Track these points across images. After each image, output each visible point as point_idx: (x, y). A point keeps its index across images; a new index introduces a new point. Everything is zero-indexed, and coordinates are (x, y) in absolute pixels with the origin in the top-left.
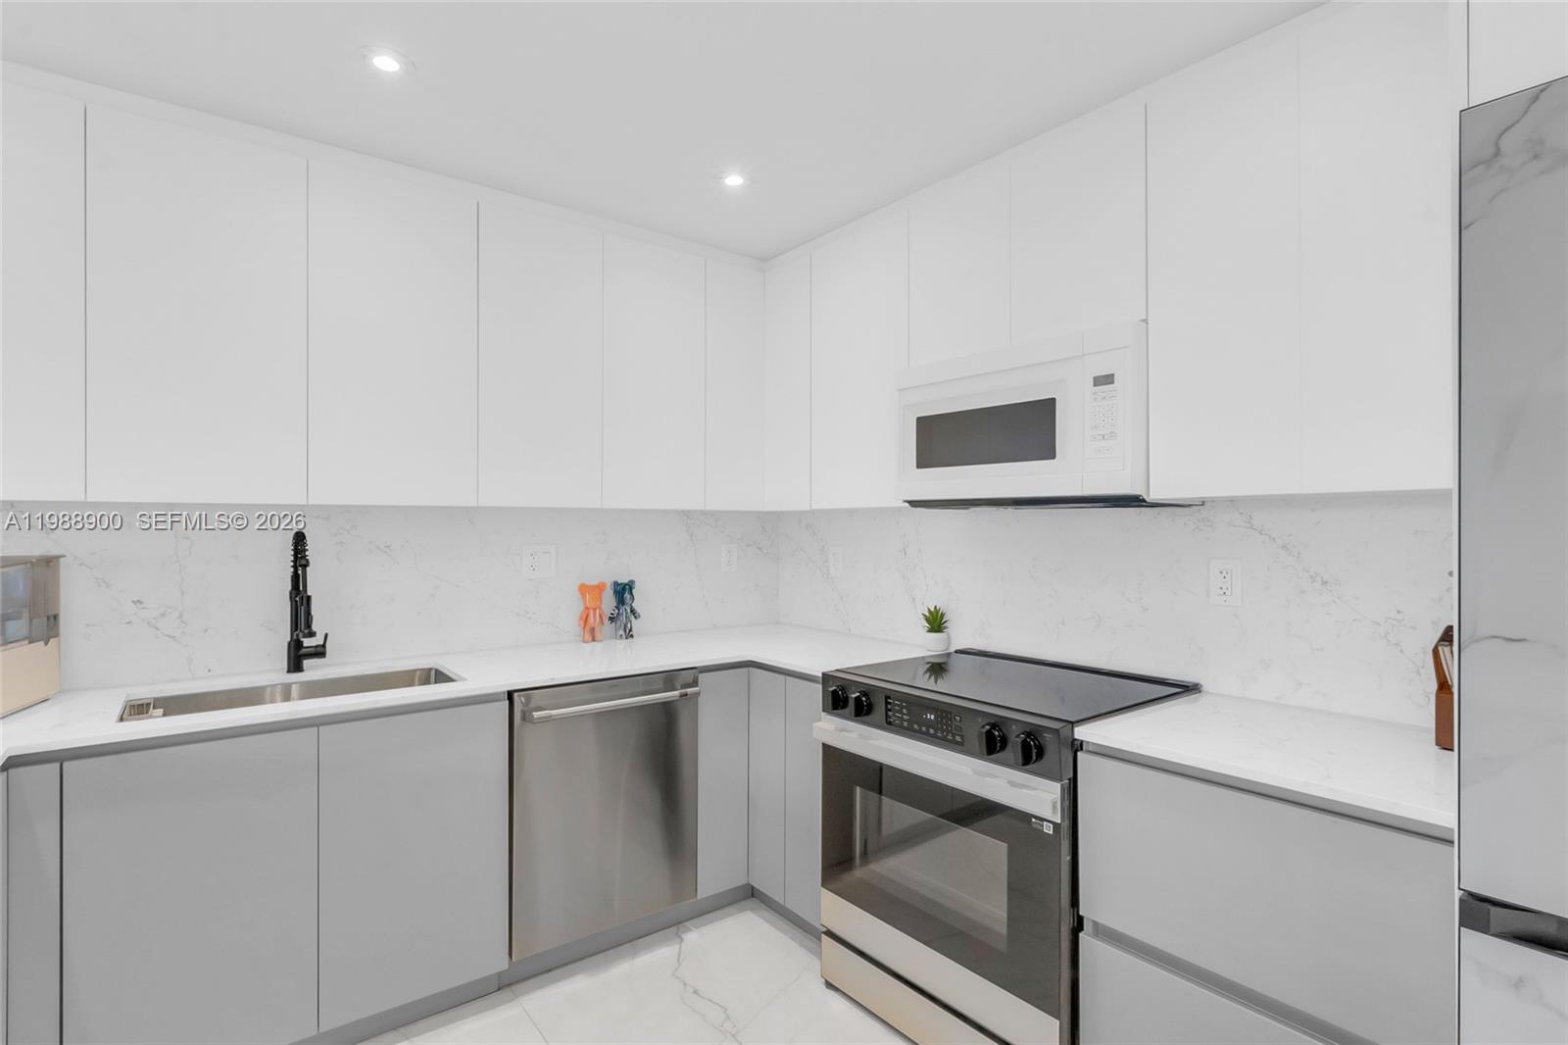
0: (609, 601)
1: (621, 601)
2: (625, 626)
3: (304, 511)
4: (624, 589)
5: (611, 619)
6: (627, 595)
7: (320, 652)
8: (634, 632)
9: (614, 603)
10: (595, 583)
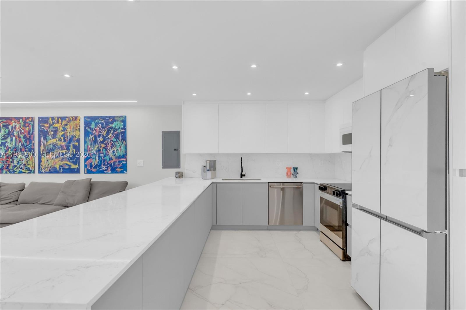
0: (292, 171)
1: (295, 171)
2: (296, 176)
3: (242, 154)
4: (295, 169)
5: (293, 174)
6: (296, 170)
7: (244, 176)
8: (298, 177)
9: (293, 171)
10: (290, 167)
